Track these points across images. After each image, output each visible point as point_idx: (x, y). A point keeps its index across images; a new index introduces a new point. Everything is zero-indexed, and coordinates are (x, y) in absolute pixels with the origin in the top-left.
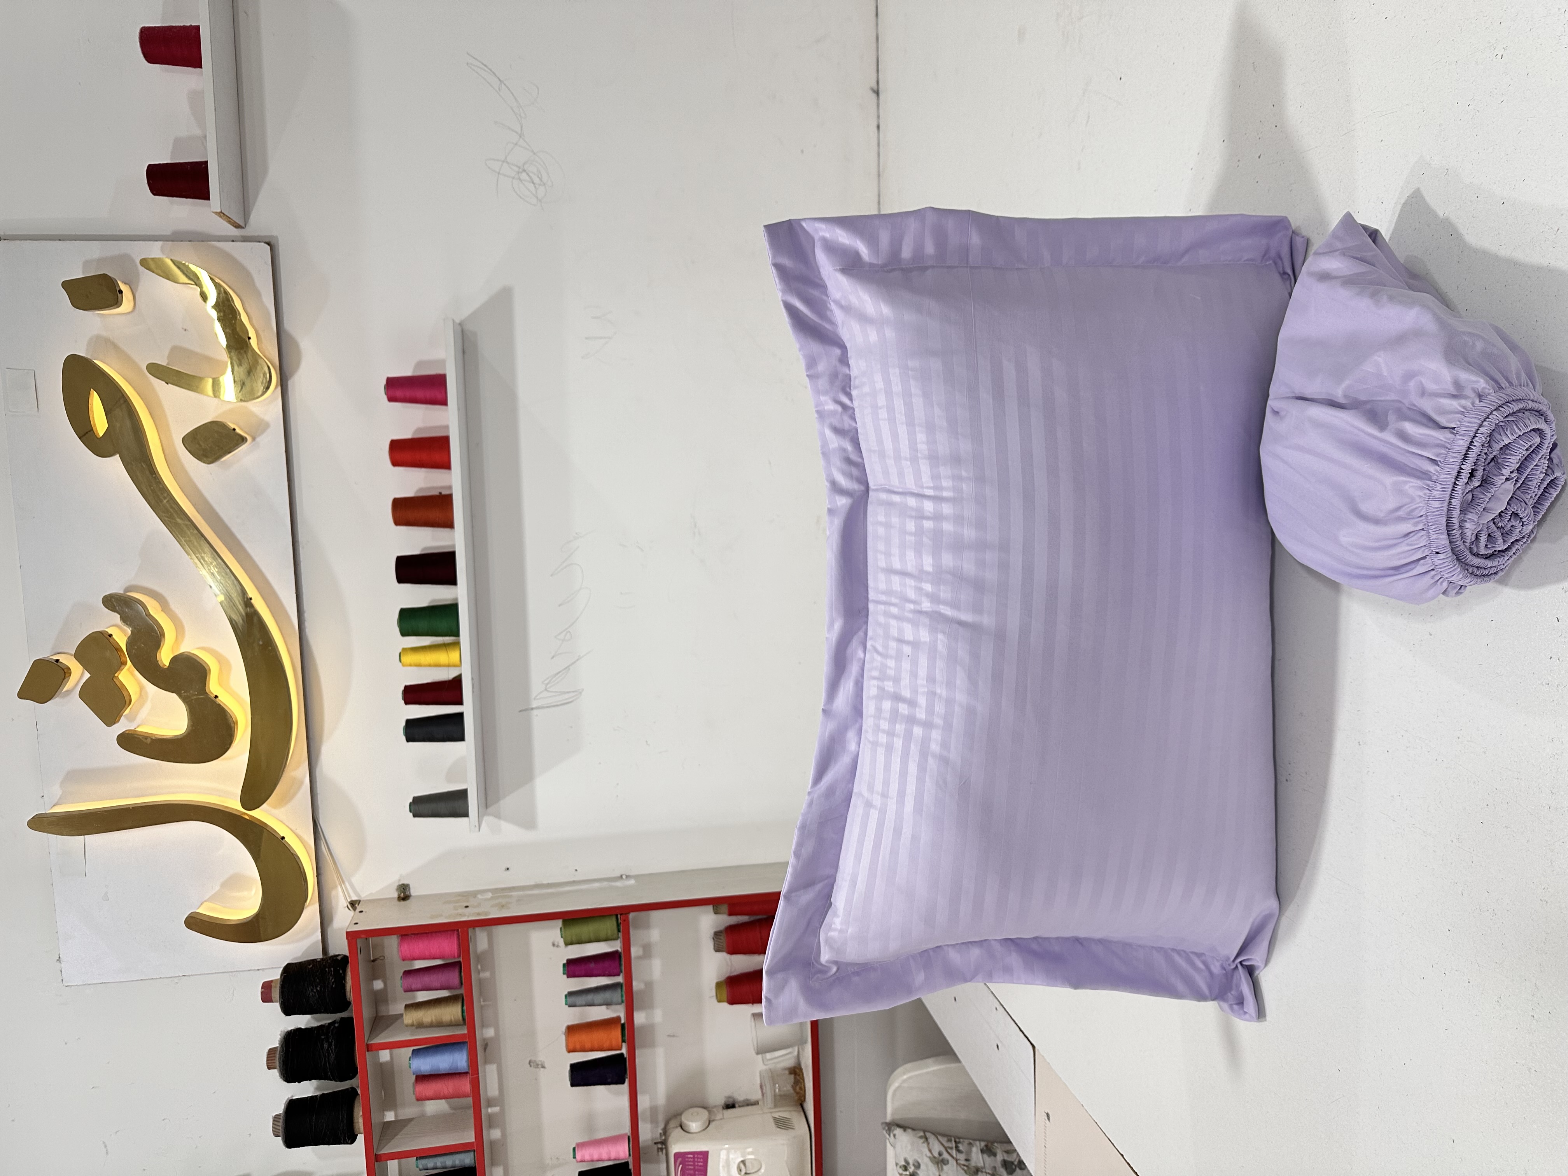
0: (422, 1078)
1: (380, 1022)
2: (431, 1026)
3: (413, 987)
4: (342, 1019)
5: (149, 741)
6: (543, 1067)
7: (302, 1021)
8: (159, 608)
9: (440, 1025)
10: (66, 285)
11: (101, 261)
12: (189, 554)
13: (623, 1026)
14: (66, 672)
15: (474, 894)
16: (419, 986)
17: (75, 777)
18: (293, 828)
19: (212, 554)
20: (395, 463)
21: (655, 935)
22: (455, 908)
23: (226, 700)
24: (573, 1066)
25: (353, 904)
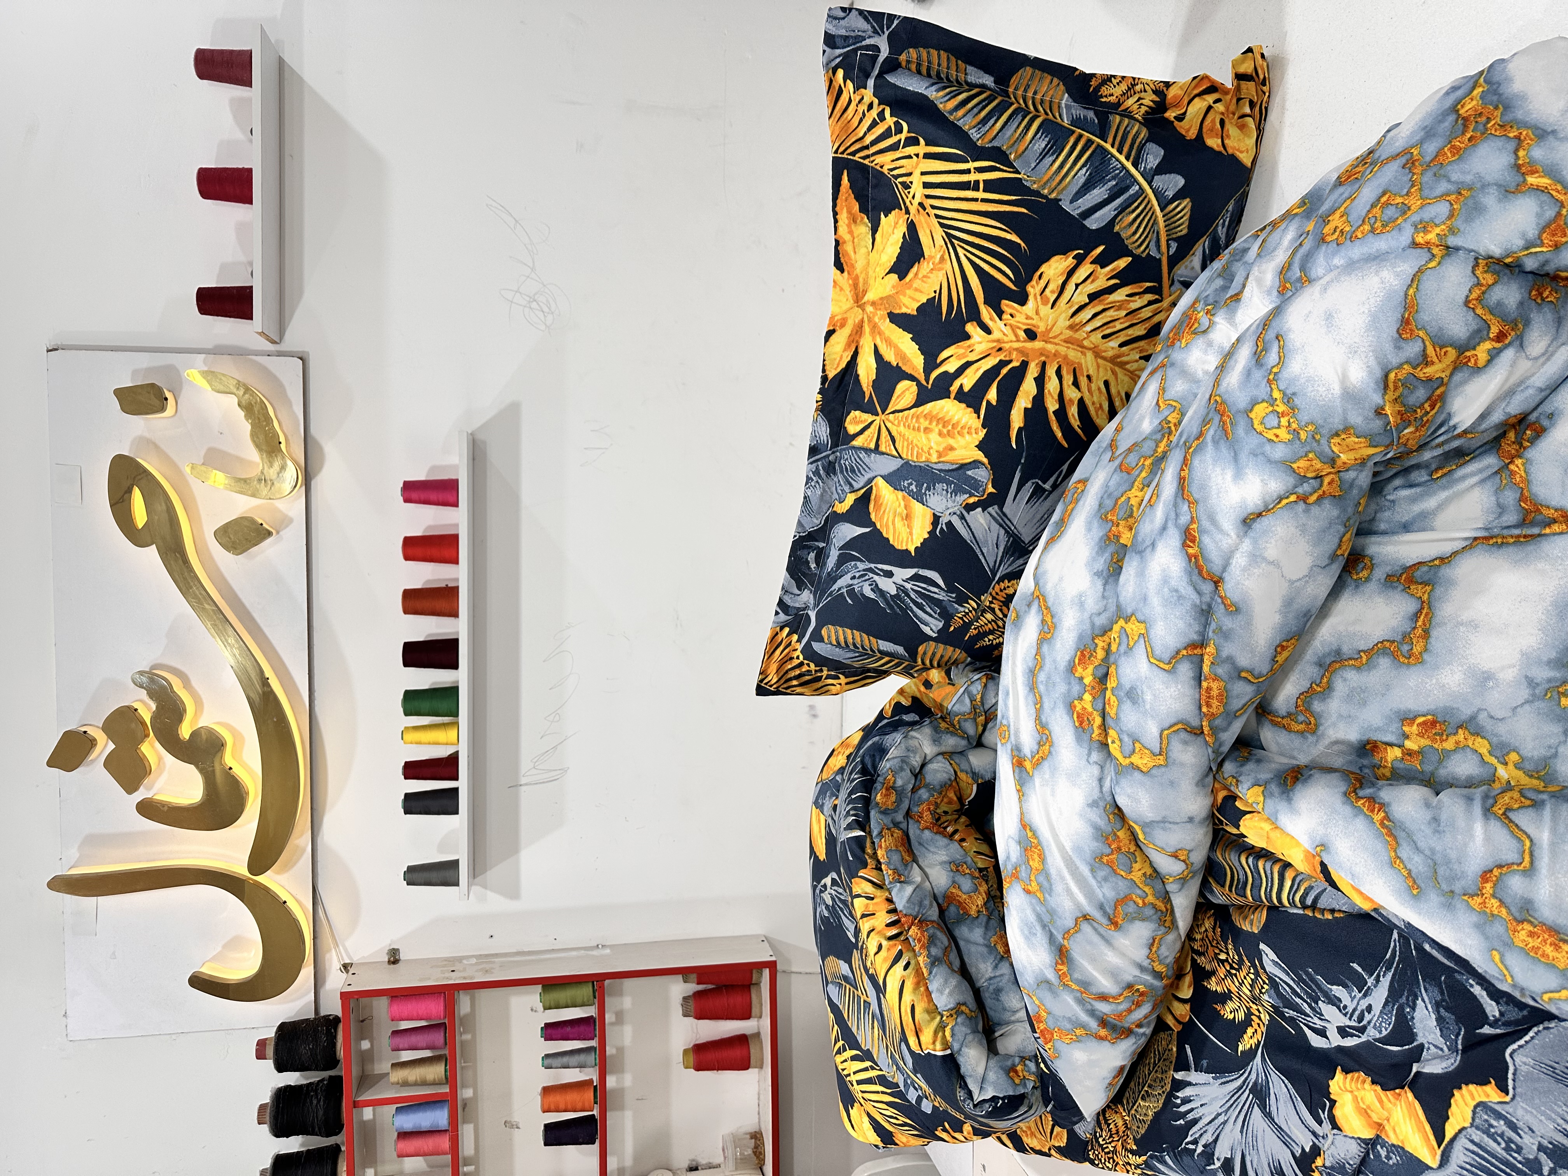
0: (403, 1135)
1: (367, 1080)
2: (416, 1084)
3: (401, 1046)
4: (330, 1077)
5: (166, 808)
6: (518, 1128)
7: (292, 1078)
8: (181, 685)
9: (424, 1083)
10: (118, 393)
11: (149, 370)
12: (214, 637)
13: (595, 1087)
14: (93, 742)
15: (460, 959)
16: (406, 1046)
17: (93, 841)
18: (294, 894)
19: (235, 637)
20: (407, 558)
21: (627, 1002)
22: (443, 972)
23: (238, 771)
24: (546, 1126)
25: (346, 967)
